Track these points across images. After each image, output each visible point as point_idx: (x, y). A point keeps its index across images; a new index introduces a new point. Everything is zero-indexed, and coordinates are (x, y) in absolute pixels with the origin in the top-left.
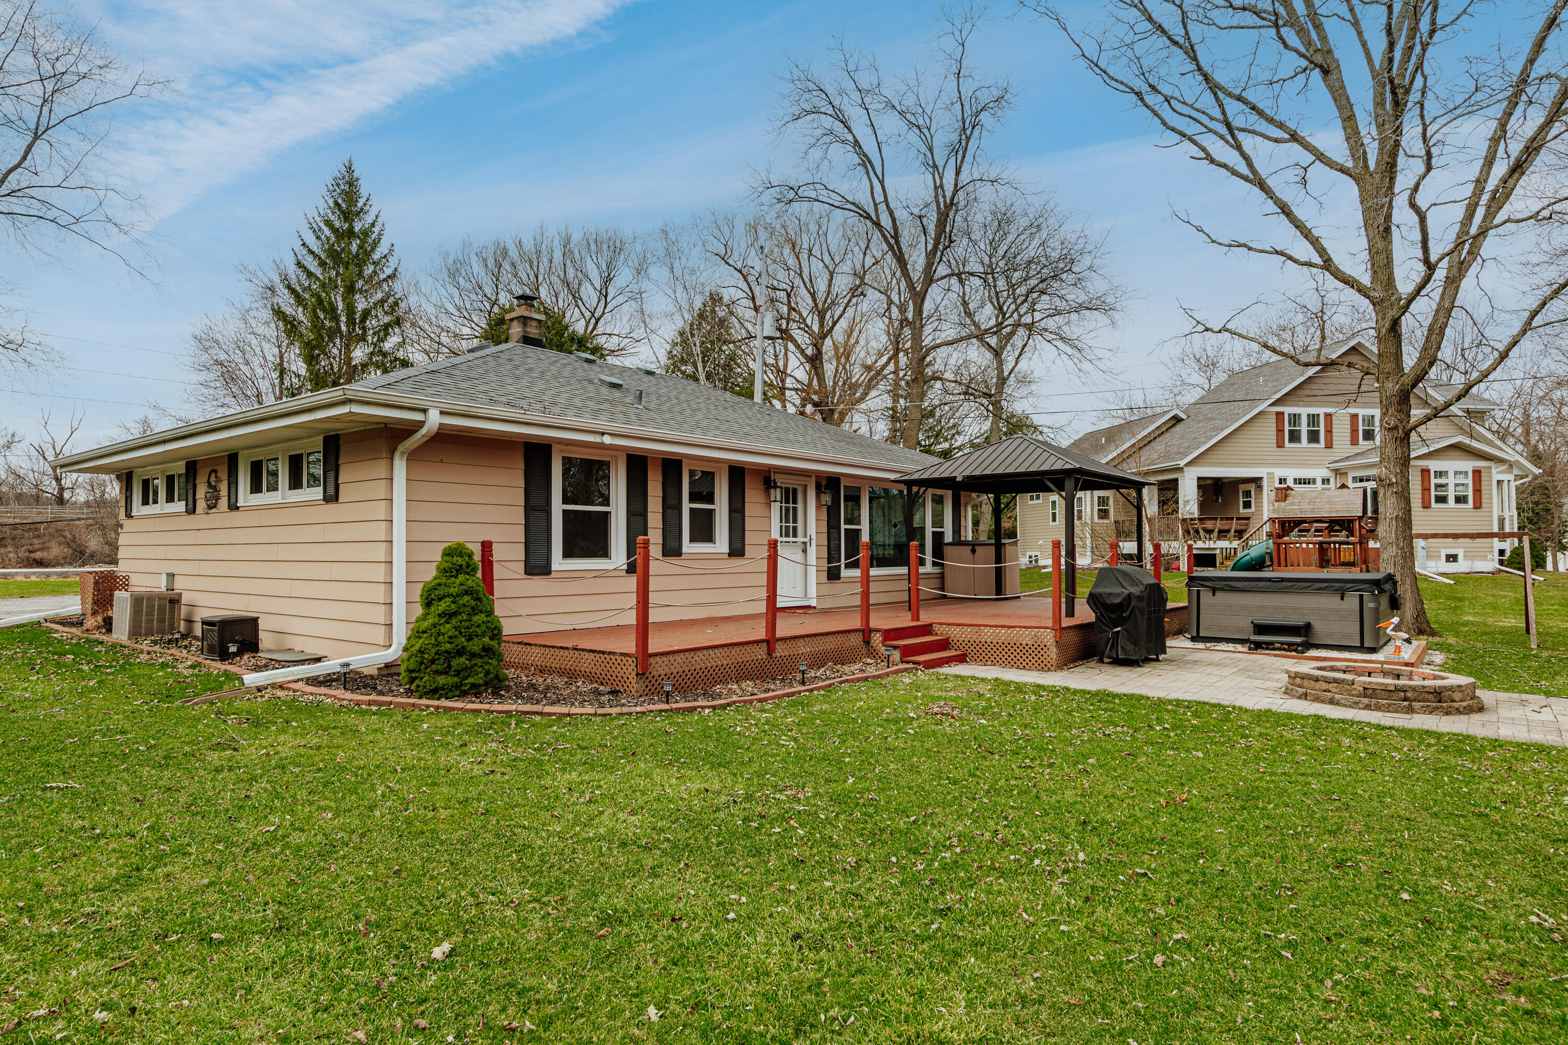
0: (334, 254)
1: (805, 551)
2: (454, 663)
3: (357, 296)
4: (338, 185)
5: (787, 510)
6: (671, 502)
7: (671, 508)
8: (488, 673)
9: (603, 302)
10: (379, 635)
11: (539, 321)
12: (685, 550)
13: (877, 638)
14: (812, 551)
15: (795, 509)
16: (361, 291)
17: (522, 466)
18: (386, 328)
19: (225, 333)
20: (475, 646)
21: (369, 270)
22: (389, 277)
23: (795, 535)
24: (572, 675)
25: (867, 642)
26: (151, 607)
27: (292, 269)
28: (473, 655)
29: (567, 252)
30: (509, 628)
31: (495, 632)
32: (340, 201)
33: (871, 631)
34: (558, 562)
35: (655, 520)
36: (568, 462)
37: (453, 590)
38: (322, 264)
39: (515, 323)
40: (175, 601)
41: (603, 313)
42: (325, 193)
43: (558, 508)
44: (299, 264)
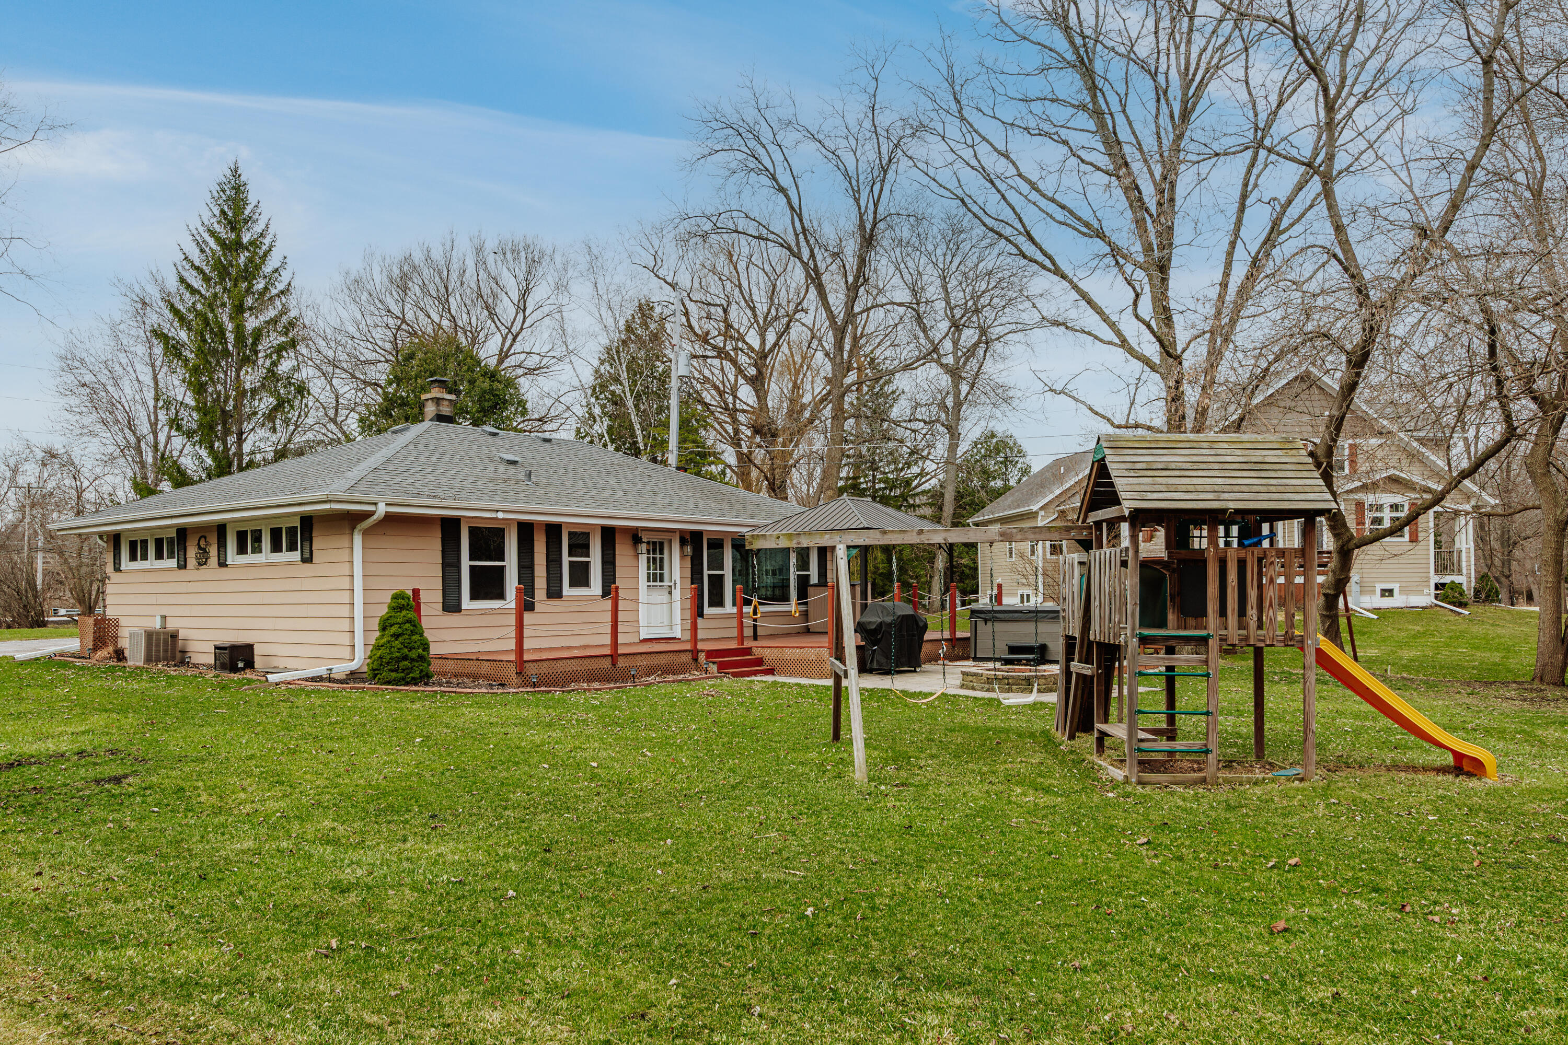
0: (223, 271)
1: (670, 593)
2: (401, 664)
3: (247, 315)
4: (223, 191)
5: (654, 559)
6: (552, 557)
7: (553, 561)
8: (421, 671)
9: (520, 316)
10: (346, 652)
11: (450, 401)
12: (565, 593)
13: (702, 656)
14: (677, 593)
15: (662, 560)
16: (251, 309)
17: (439, 534)
18: (280, 350)
19: (93, 351)
20: (413, 654)
21: (260, 285)
22: (282, 292)
23: (662, 580)
24: (475, 677)
25: (695, 659)
26: (158, 640)
27: (172, 284)
28: (413, 660)
29: (481, 263)
30: (434, 650)
31: (426, 646)
32: (226, 208)
33: (698, 651)
34: (467, 603)
35: (540, 571)
36: (473, 531)
37: (399, 620)
38: (207, 279)
39: (430, 402)
40: (174, 636)
41: (522, 329)
42: (209, 200)
43: (466, 563)
44: (182, 280)
